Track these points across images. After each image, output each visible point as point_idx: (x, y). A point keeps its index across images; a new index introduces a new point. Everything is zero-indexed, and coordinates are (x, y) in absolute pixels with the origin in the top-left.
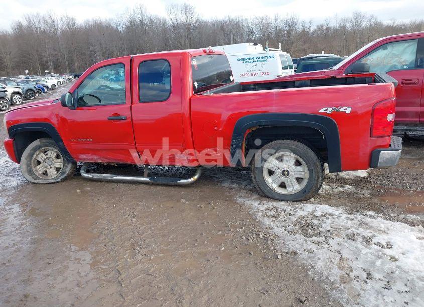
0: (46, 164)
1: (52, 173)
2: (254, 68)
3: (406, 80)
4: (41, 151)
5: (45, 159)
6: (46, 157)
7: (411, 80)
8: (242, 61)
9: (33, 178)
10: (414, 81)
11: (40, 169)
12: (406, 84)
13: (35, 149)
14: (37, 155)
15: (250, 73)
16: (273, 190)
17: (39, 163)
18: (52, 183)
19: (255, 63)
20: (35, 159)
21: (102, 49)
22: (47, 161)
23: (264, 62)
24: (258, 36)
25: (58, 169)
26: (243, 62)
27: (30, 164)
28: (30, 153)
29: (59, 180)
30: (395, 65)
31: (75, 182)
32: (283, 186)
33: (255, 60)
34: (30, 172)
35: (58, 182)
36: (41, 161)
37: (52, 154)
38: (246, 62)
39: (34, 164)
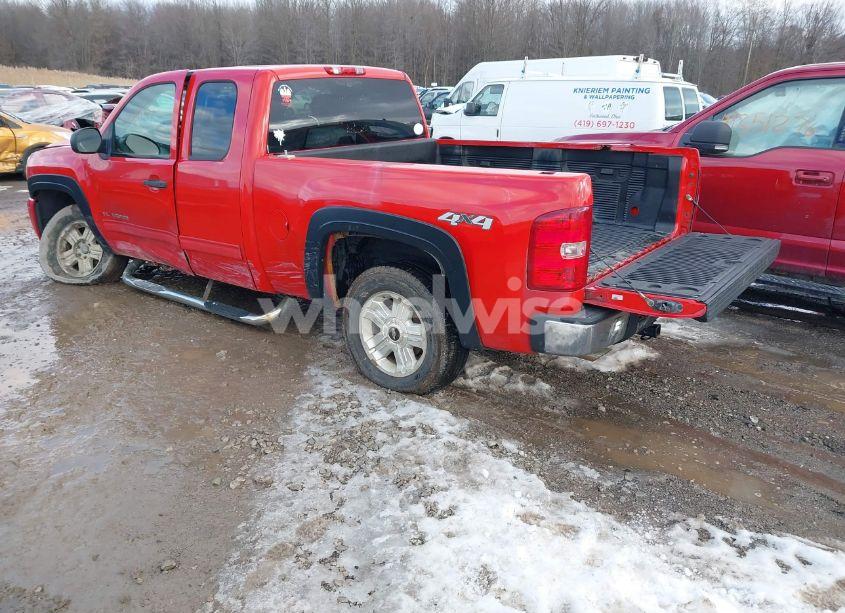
0: (79, 251)
1: (86, 266)
2: (606, 112)
3: (807, 173)
4: (74, 227)
5: (79, 242)
6: (79, 238)
7: (816, 173)
8: (583, 94)
9: (54, 271)
10: (821, 177)
11: (68, 258)
12: (805, 181)
13: (65, 222)
14: (67, 233)
15: (595, 120)
16: (372, 364)
17: (69, 246)
18: (78, 284)
19: (608, 101)
20: (64, 239)
21: (405, 48)
22: (81, 244)
23: (627, 101)
24: (736, 39)
25: (95, 262)
26: (585, 97)
27: (55, 247)
28: (56, 227)
29: (88, 281)
30: (800, 135)
31: (113, 289)
32: (391, 357)
33: (610, 93)
34: (52, 259)
35: (87, 284)
36: (72, 244)
37: (89, 235)
38: (592, 97)
39: (61, 246)
